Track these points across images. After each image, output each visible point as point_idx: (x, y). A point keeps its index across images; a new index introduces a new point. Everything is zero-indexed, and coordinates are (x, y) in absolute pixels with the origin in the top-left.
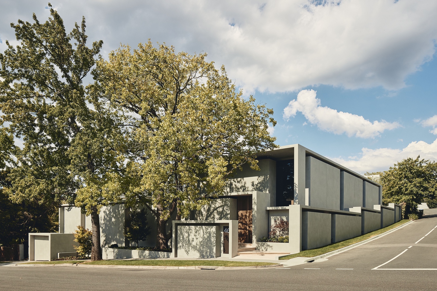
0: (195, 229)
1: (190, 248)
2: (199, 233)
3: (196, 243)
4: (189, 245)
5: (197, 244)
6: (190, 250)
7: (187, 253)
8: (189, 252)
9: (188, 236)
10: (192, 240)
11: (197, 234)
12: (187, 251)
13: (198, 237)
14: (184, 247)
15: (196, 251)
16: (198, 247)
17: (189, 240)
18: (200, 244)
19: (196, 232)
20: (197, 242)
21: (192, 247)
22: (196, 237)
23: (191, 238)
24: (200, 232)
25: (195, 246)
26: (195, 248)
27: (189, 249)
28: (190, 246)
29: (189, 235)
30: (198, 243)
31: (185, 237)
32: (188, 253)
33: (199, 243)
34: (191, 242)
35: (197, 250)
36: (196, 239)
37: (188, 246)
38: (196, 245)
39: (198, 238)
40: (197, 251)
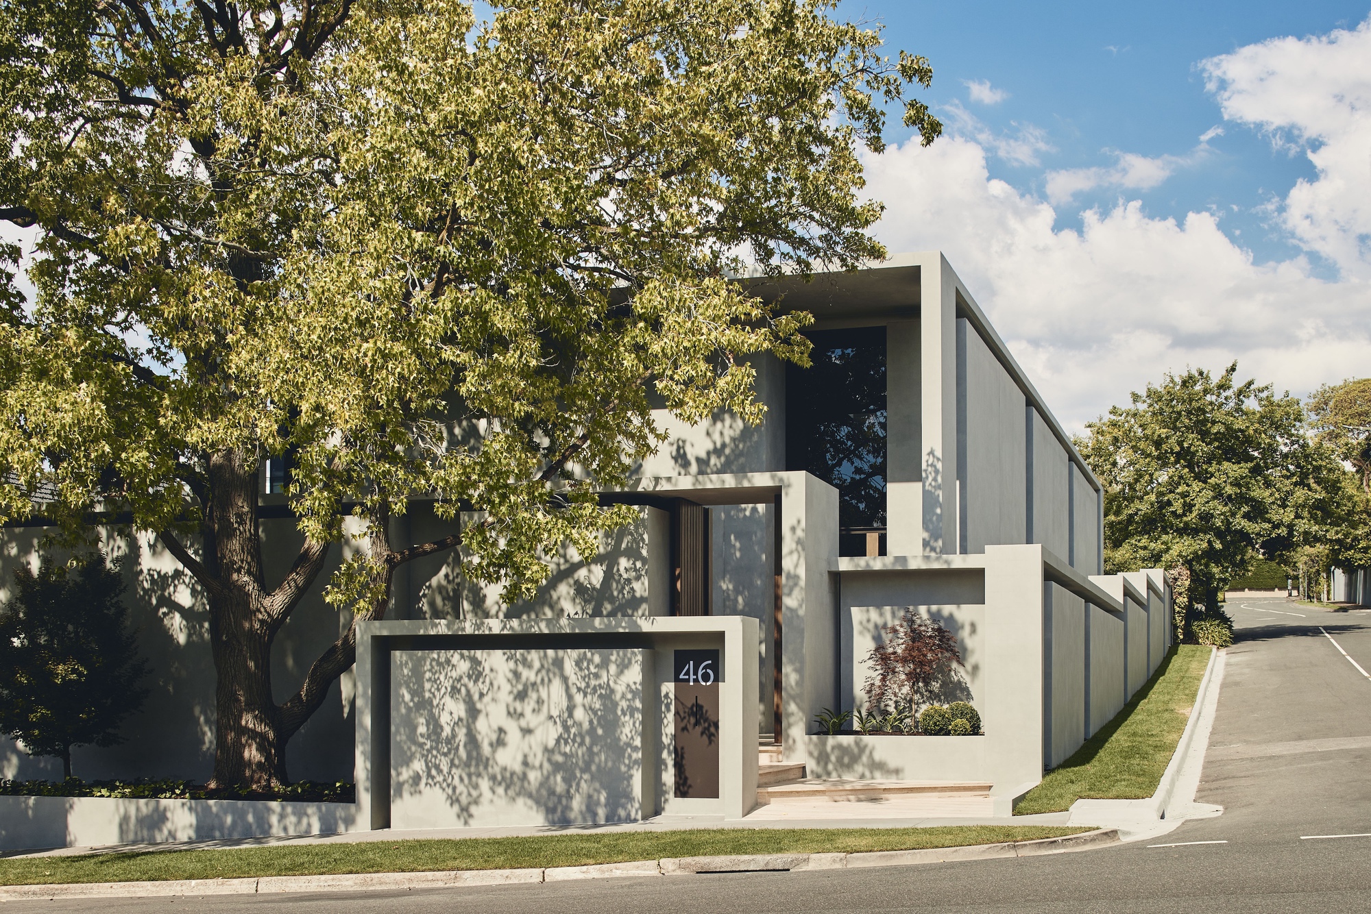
0: (510, 675)
1: (485, 784)
2: (540, 702)
3: (520, 758)
4: (477, 765)
5: (530, 759)
6: (480, 795)
7: (465, 812)
8: (473, 809)
9: (463, 714)
10: (494, 737)
11: (528, 706)
12: (464, 799)
13: (531, 720)
14: (440, 778)
15: (521, 801)
16: (534, 777)
17: (472, 740)
18: (549, 760)
19: (521, 696)
20: (526, 750)
21: (493, 778)
22: (523, 723)
23: (484, 728)
24: (544, 694)
25: (513, 774)
26: (512, 783)
27: (474, 793)
28: (479, 775)
29: (473, 712)
30: (538, 758)
31: (444, 719)
32: (471, 816)
33: (539, 755)
34: (486, 750)
35: (530, 796)
36: (518, 734)
37: (470, 775)
38: (517, 767)
39: (532, 726)
40: (530, 802)
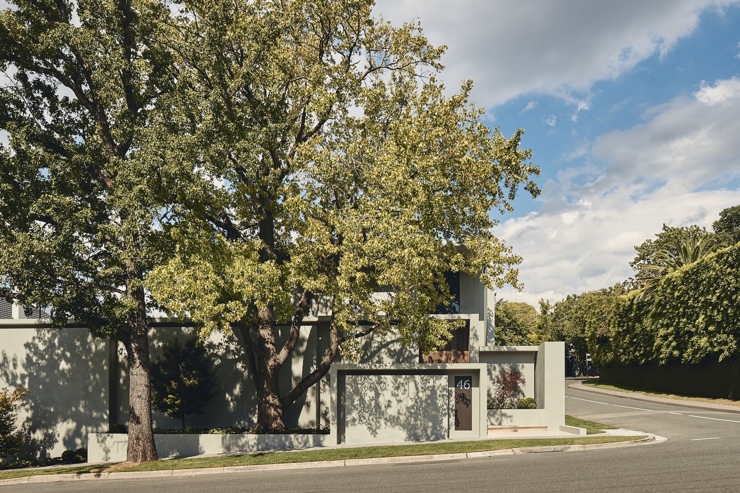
0: (393, 381)
1: (382, 421)
2: (405, 390)
3: (397, 411)
4: (380, 414)
5: (401, 412)
6: (380, 425)
7: (374, 432)
8: (378, 431)
9: (374, 396)
10: (386, 404)
11: (400, 392)
12: (374, 428)
13: (401, 397)
14: (365, 421)
15: (397, 427)
16: (402, 418)
17: (378, 405)
18: (409, 412)
19: (397, 388)
20: (399, 408)
21: (386, 419)
22: (398, 398)
23: (382, 400)
24: (407, 388)
25: (394, 417)
26: (394, 421)
28: (380, 418)
29: (378, 395)
30: (404, 411)
31: (367, 399)
34: (383, 408)
35: (401, 425)
36: (396, 402)
37: (376, 418)
38: (396, 415)
